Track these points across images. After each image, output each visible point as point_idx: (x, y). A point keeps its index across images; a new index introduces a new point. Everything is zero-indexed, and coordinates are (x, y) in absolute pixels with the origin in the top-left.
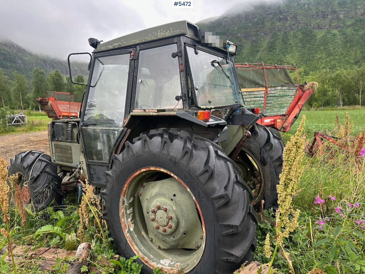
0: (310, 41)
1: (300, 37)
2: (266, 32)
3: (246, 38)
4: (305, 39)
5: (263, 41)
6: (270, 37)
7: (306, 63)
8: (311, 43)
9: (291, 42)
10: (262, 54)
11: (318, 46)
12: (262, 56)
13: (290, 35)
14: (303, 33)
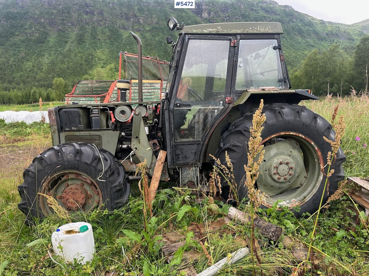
0: (117, 39)
1: (108, 33)
2: (73, 23)
3: (51, 25)
4: (113, 37)
5: (70, 32)
6: (78, 29)
7: (116, 60)
8: (118, 41)
9: (100, 37)
10: (71, 45)
11: (125, 45)
12: (71, 47)
13: (98, 30)
14: (110, 30)
